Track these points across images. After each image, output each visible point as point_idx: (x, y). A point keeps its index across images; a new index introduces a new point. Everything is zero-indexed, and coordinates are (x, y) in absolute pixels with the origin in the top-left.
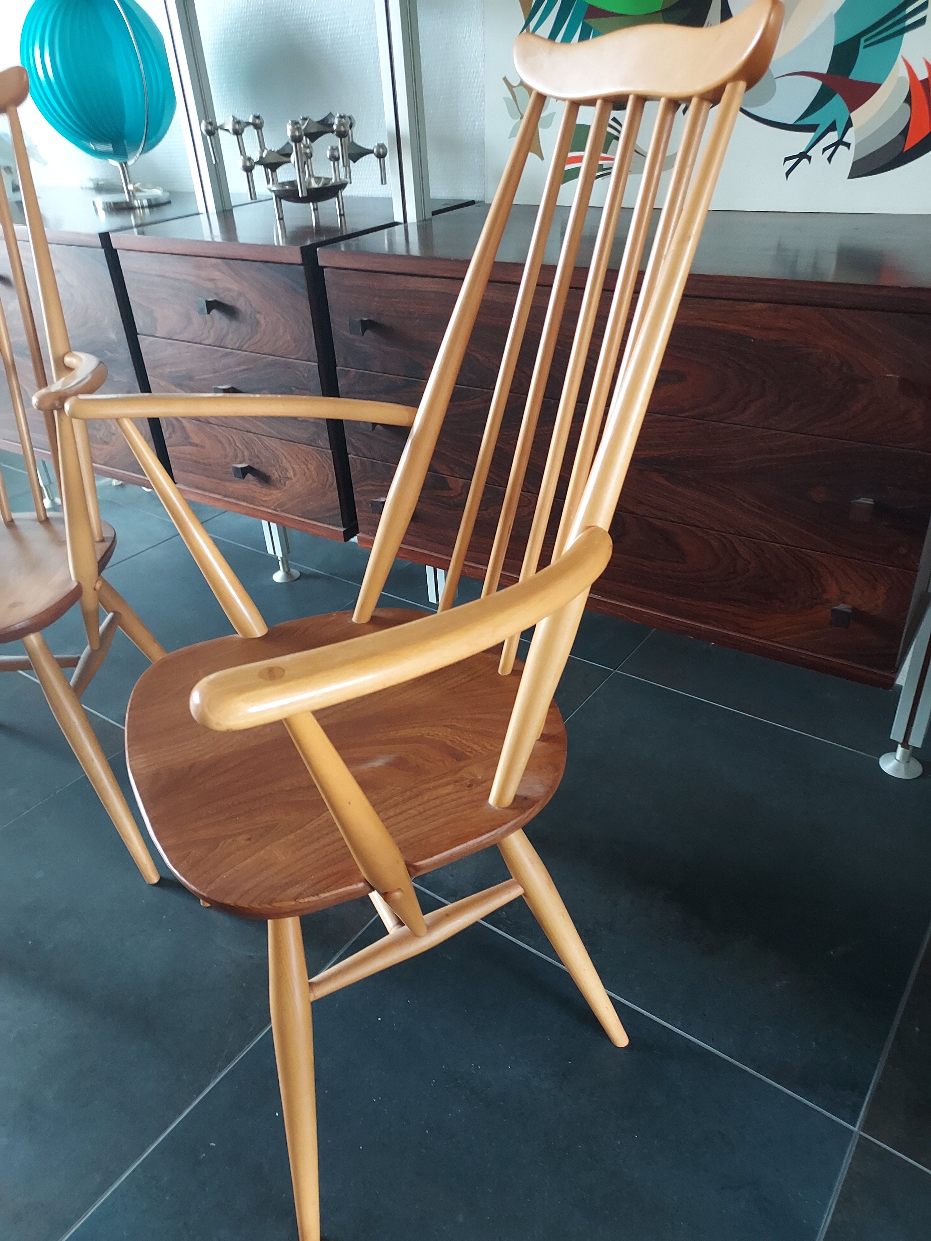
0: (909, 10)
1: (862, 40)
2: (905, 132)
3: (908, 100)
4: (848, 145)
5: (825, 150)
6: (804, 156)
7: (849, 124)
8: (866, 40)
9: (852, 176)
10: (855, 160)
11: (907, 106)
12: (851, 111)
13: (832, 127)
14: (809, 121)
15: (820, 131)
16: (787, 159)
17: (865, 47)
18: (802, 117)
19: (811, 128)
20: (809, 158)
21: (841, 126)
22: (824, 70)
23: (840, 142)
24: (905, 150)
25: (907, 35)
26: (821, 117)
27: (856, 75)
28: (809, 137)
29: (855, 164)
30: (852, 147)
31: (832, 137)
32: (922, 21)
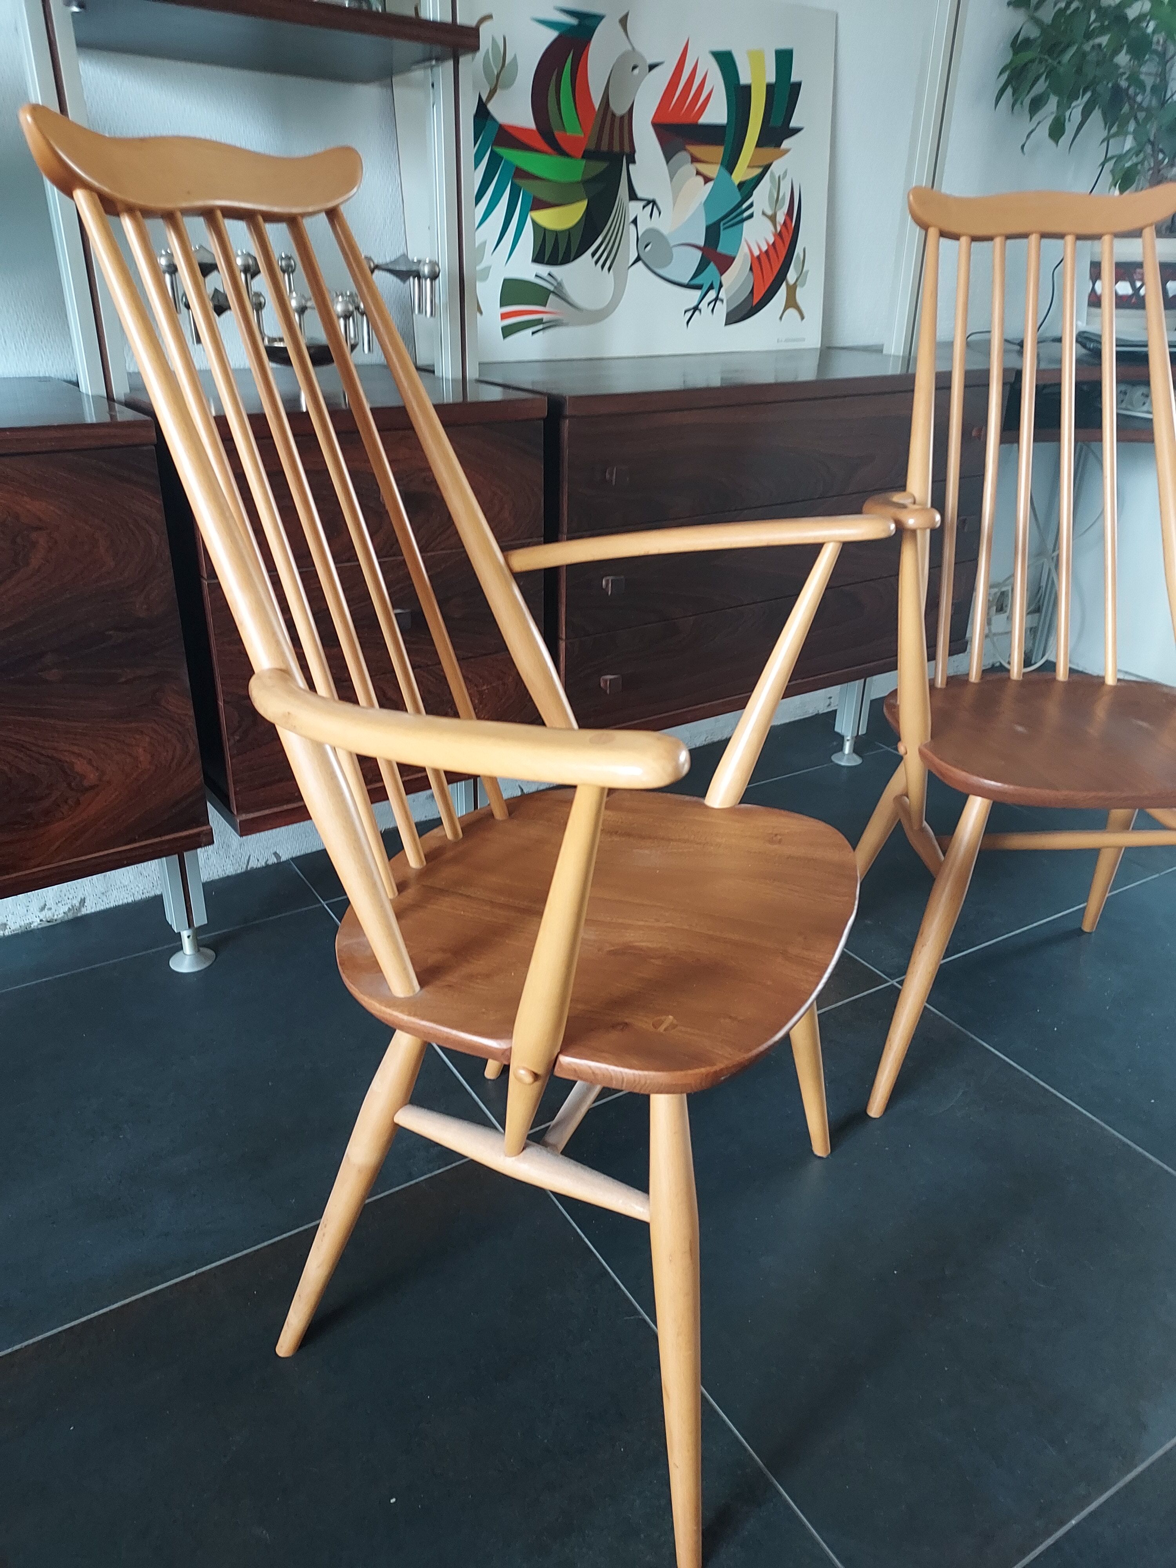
0: (745, 206)
1: (722, 224)
2: (752, 292)
3: (751, 269)
4: (722, 301)
5: (709, 304)
6: (696, 308)
7: (721, 286)
8: (724, 224)
9: (726, 324)
10: (728, 311)
11: (751, 273)
12: (722, 274)
13: (711, 287)
14: (696, 281)
15: (705, 289)
16: (685, 312)
17: (725, 229)
18: (692, 279)
19: (699, 287)
20: (700, 311)
21: (716, 286)
22: (702, 243)
23: (716, 299)
24: (754, 304)
25: (746, 224)
26: (704, 279)
27: (721, 249)
28: (698, 294)
29: (728, 315)
30: (725, 302)
31: (712, 295)
32: (751, 216)
